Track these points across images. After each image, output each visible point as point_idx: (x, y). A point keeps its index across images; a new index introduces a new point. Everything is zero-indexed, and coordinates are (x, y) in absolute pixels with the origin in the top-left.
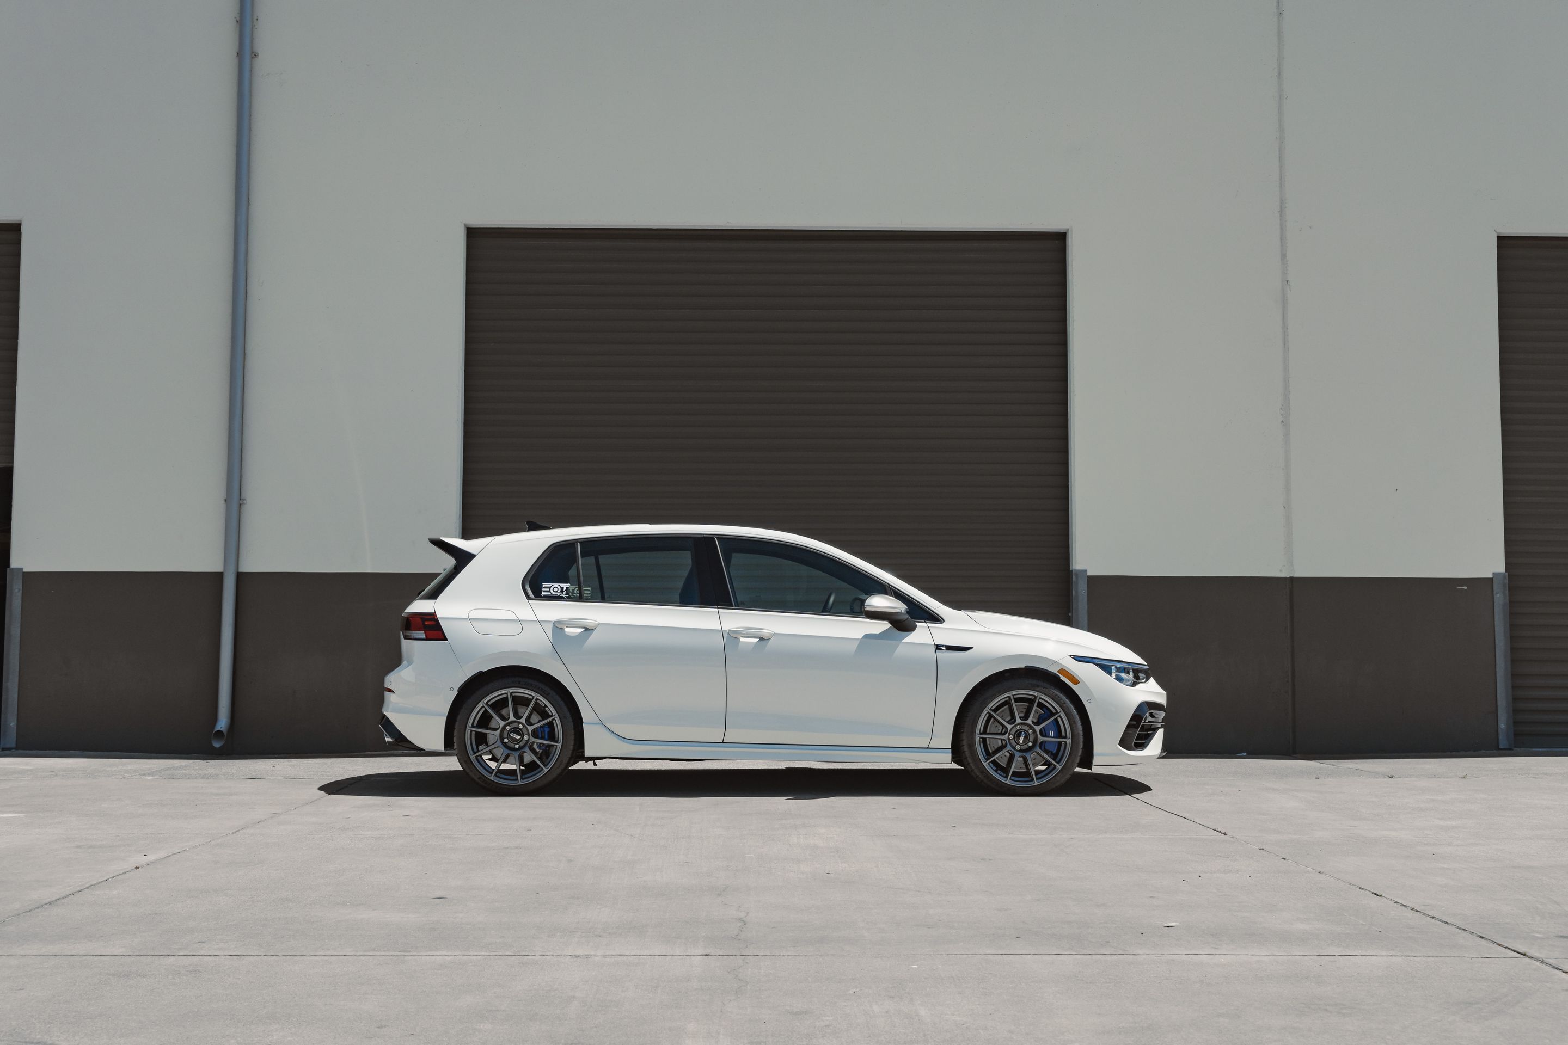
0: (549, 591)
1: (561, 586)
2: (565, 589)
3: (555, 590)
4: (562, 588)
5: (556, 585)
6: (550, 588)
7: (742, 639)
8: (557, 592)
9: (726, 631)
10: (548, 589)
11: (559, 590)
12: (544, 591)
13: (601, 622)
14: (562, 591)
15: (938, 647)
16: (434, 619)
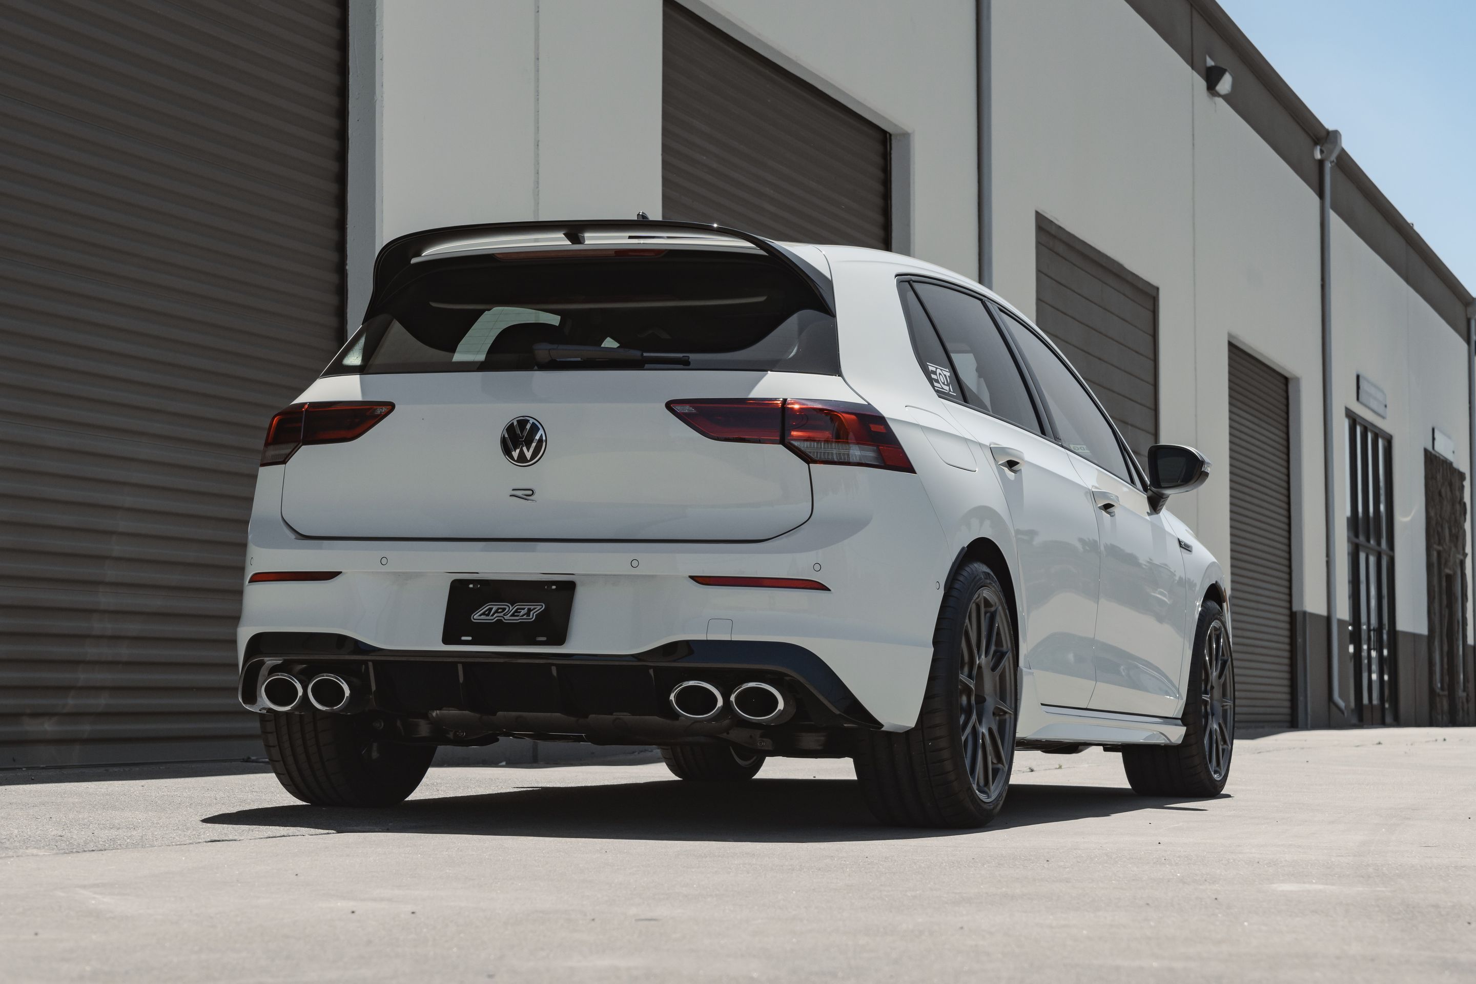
0: (938, 381)
1: (944, 372)
2: (948, 380)
3: (942, 379)
4: (946, 377)
5: (939, 369)
6: (936, 373)
8: (944, 383)
10: (936, 377)
12: (935, 380)
14: (948, 383)
15: (1179, 543)
16: (881, 420)
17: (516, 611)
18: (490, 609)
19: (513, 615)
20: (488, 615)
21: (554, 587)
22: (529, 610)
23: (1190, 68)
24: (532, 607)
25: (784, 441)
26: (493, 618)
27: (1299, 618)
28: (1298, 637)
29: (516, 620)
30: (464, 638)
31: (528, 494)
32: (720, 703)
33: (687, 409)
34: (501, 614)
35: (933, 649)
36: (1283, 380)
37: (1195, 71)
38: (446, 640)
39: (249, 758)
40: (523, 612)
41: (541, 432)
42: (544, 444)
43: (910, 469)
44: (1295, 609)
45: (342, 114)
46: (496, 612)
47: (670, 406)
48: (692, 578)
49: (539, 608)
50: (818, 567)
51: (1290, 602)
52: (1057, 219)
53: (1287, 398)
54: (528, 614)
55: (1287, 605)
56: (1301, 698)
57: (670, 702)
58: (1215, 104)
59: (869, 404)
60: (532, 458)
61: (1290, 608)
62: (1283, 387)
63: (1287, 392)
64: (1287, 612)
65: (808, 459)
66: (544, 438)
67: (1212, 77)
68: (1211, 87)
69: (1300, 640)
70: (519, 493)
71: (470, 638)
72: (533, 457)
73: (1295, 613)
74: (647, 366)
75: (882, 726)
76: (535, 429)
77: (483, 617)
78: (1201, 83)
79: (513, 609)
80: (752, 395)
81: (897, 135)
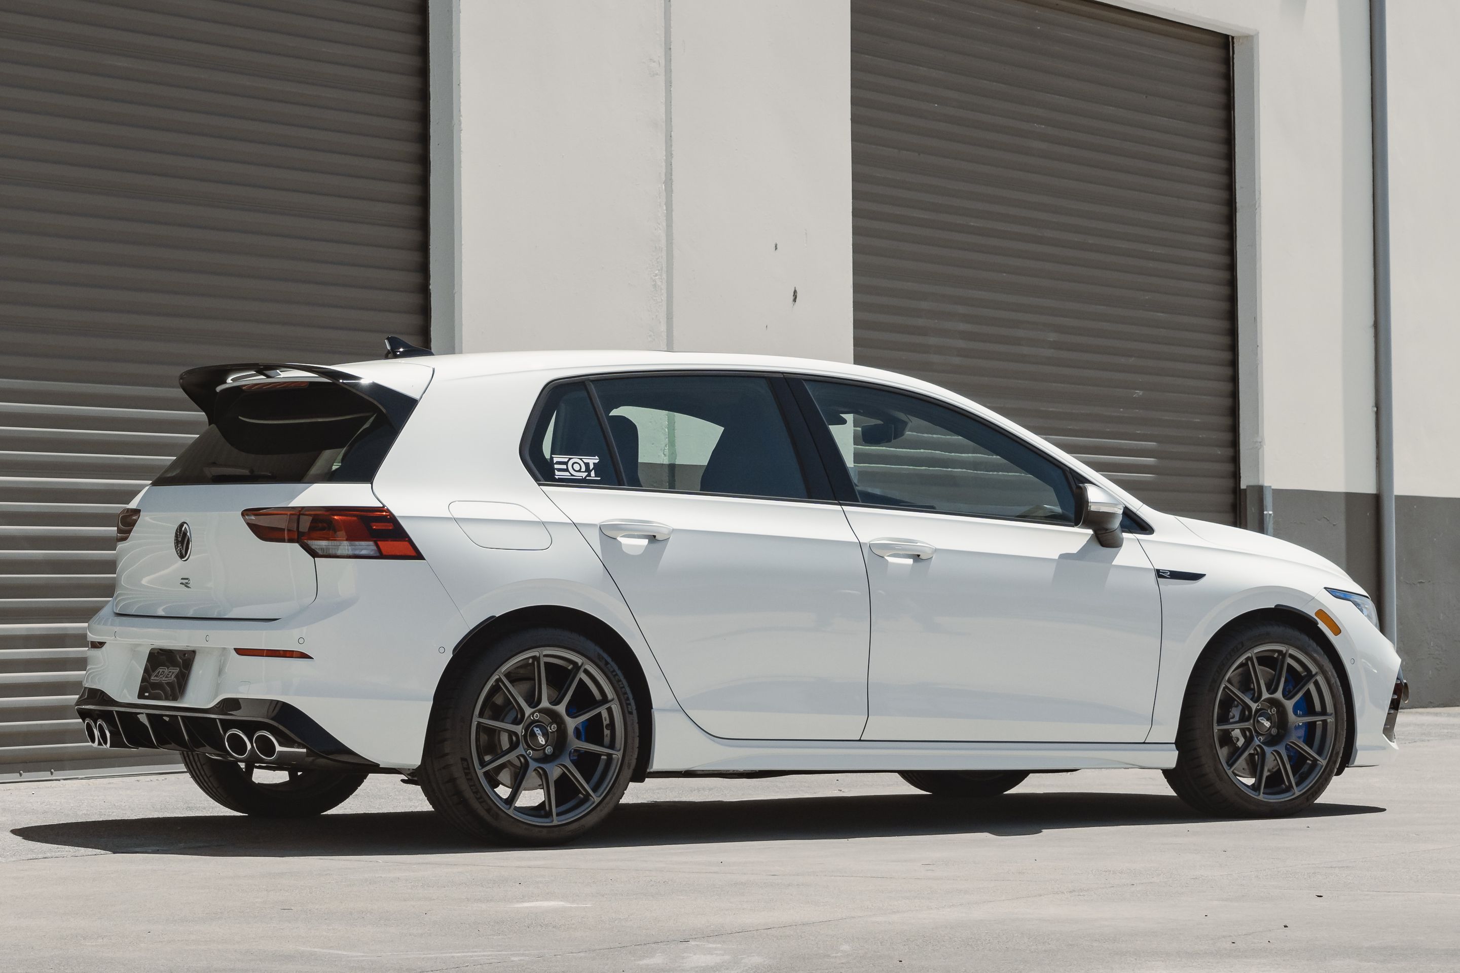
0: (567, 470)
1: (586, 461)
2: (591, 466)
3: (577, 467)
4: (587, 465)
5: (575, 459)
6: (566, 463)
7: (891, 560)
8: (579, 471)
9: (865, 544)
10: (564, 467)
11: (583, 469)
12: (560, 470)
13: (675, 527)
14: (588, 470)
15: (1159, 574)
17: (168, 674)
18: (159, 672)
19: (166, 677)
20: (157, 676)
25: (298, 540)
26: (158, 680)
29: (167, 680)
30: (146, 695)
34: (162, 677)
38: (140, 696)
43: (416, 557)
45: (424, 139)
46: (161, 674)
47: (244, 514)
48: (235, 650)
50: (301, 640)
59: (384, 507)
65: (314, 554)
77: (155, 678)
79: (167, 672)
81: (1239, 37)
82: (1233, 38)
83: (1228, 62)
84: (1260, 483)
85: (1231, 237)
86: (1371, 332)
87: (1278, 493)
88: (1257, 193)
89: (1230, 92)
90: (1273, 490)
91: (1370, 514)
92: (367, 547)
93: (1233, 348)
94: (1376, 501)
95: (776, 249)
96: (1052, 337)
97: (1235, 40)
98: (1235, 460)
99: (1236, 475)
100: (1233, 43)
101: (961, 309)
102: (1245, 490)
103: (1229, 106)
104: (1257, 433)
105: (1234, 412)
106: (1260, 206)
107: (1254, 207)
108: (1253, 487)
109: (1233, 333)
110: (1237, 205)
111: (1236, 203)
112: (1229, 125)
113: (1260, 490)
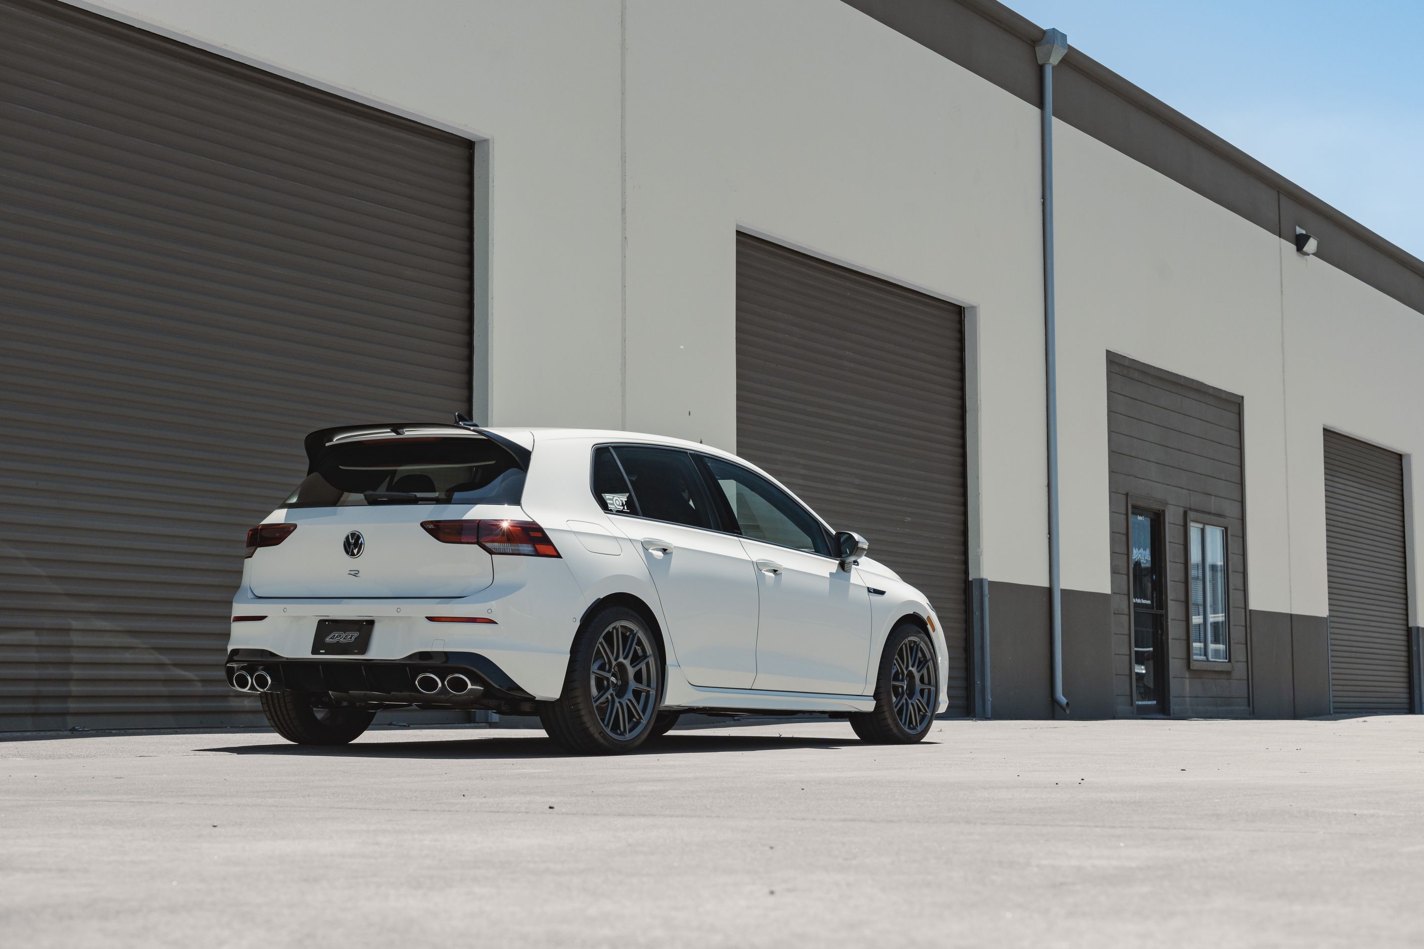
16: (539, 529)
17: (346, 637)
18: (334, 636)
19: (344, 639)
20: (333, 639)
21: (364, 623)
22: (352, 636)
23: (1278, 237)
24: (353, 634)
25: (478, 543)
26: (335, 641)
27: (1414, 633)
28: (1413, 646)
29: (345, 641)
30: (321, 651)
31: (356, 574)
32: (440, 685)
33: (431, 526)
34: (339, 638)
35: (569, 655)
36: (1398, 457)
37: (1283, 239)
38: (313, 653)
39: (392, 723)
40: (349, 637)
41: (362, 539)
42: (363, 545)
43: (559, 556)
44: (1410, 625)
45: (470, 332)
46: (337, 637)
47: (423, 525)
48: (427, 618)
49: (356, 634)
50: (490, 611)
51: (1407, 620)
52: (1130, 355)
53: (1402, 470)
54: (351, 638)
55: (1404, 622)
56: (1417, 692)
57: (416, 685)
58: (1306, 260)
59: (534, 521)
60: (357, 554)
61: (1407, 625)
62: (1399, 462)
63: (1401, 465)
64: (1404, 627)
65: (491, 552)
66: (363, 542)
67: (1300, 242)
68: (1300, 247)
69: (1415, 648)
70: (353, 573)
71: (324, 651)
72: (358, 552)
73: (1411, 628)
74: (420, 502)
75: (536, 698)
76: (358, 538)
77: (331, 640)
78: (1292, 247)
79: (344, 635)
80: (464, 518)
81: (968, 308)
82: (964, 308)
83: (961, 323)
84: (981, 577)
85: (963, 428)
86: (1046, 489)
87: (992, 584)
88: (979, 401)
89: (962, 340)
90: (989, 581)
91: (1045, 599)
92: (527, 548)
93: (965, 495)
94: (1050, 591)
95: (690, 414)
96: (857, 481)
97: (965, 310)
98: (966, 562)
99: (966, 572)
100: (964, 311)
101: (802, 461)
102: (972, 581)
103: (962, 349)
104: (979, 547)
105: (965, 533)
106: (980, 409)
107: (976, 410)
108: (976, 579)
109: (964, 486)
110: (967, 408)
111: (966, 407)
112: (962, 360)
113: (981, 581)
